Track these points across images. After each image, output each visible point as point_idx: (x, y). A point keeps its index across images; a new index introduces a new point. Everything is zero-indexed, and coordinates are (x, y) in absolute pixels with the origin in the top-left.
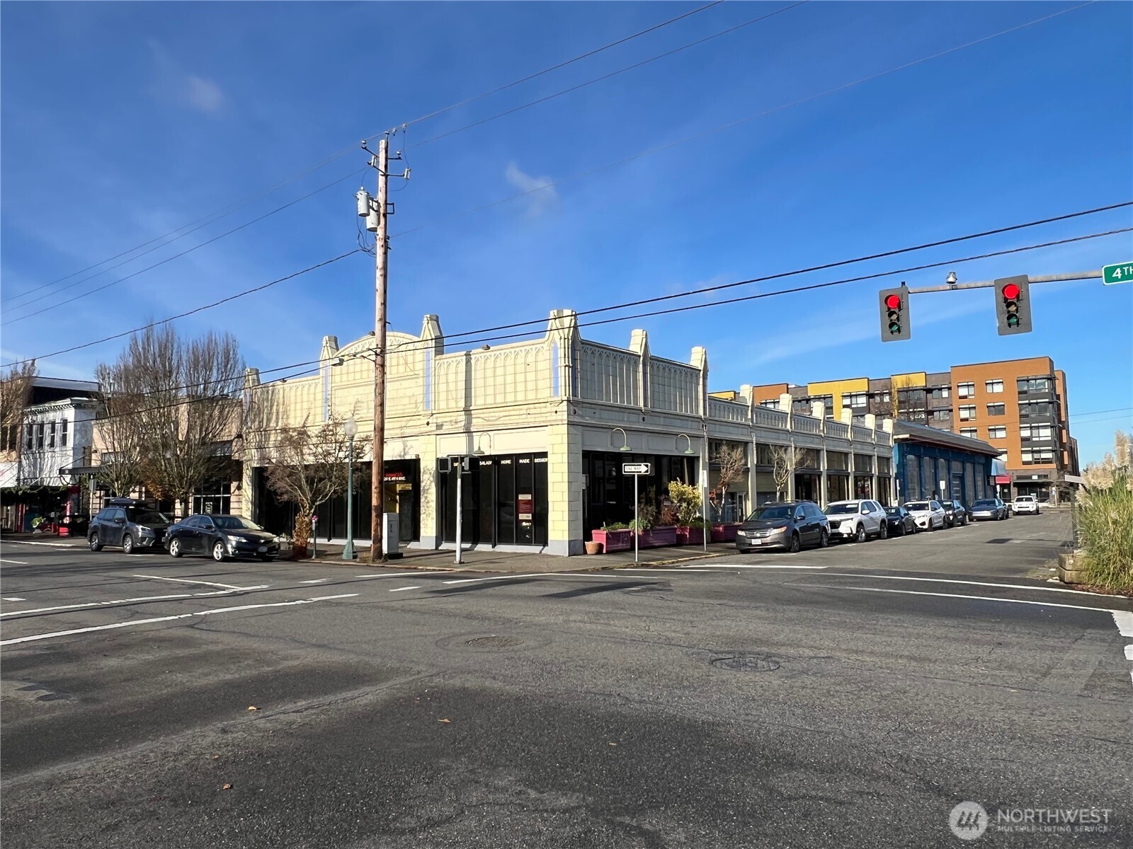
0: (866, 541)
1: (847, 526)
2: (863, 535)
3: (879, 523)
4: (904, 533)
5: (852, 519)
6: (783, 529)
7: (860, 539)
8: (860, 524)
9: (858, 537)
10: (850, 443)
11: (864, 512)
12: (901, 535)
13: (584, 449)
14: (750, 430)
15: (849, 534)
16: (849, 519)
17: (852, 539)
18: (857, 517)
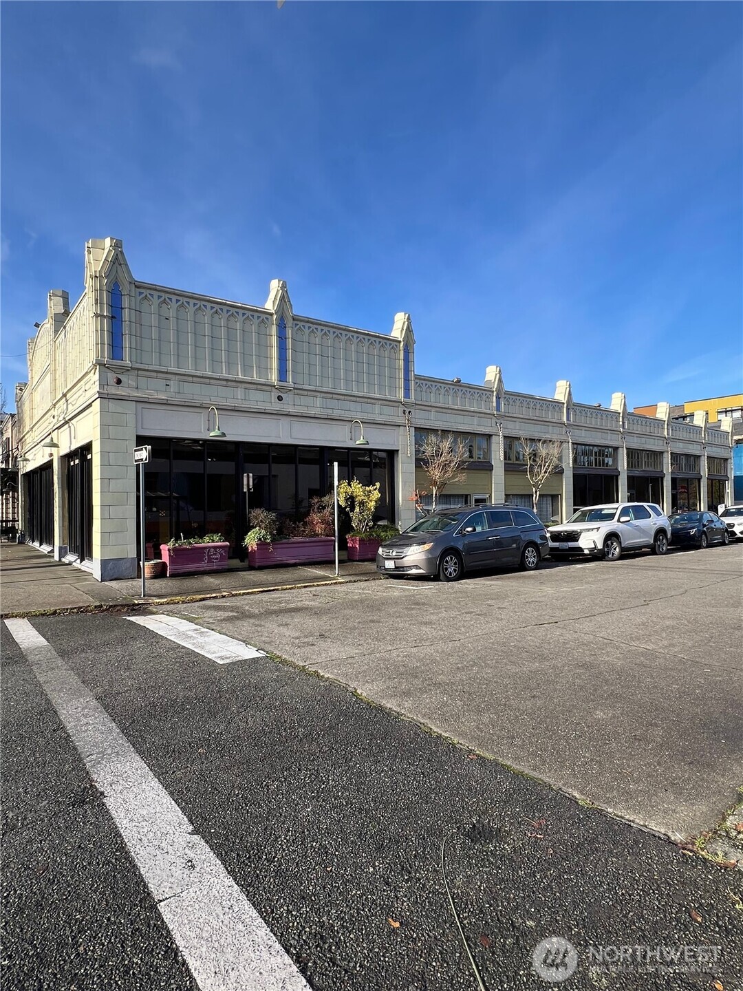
0: (622, 557)
1: (591, 537)
2: (617, 550)
3: (653, 533)
4: (704, 544)
5: (598, 529)
6: (427, 546)
7: (610, 556)
8: (612, 537)
9: (608, 553)
10: (667, 441)
11: (623, 519)
12: (699, 547)
13: (140, 434)
14: (494, 420)
15: (591, 550)
16: (592, 529)
17: (597, 556)
18: (606, 527)
